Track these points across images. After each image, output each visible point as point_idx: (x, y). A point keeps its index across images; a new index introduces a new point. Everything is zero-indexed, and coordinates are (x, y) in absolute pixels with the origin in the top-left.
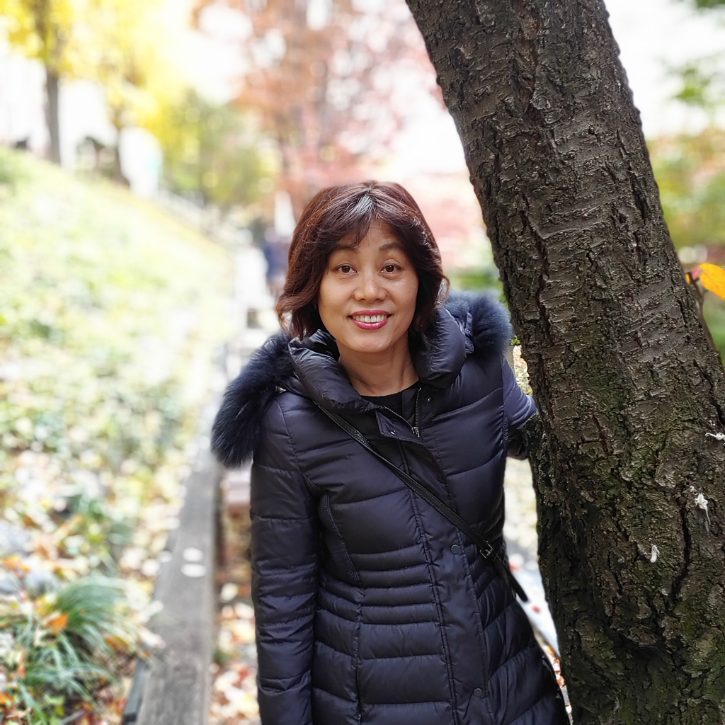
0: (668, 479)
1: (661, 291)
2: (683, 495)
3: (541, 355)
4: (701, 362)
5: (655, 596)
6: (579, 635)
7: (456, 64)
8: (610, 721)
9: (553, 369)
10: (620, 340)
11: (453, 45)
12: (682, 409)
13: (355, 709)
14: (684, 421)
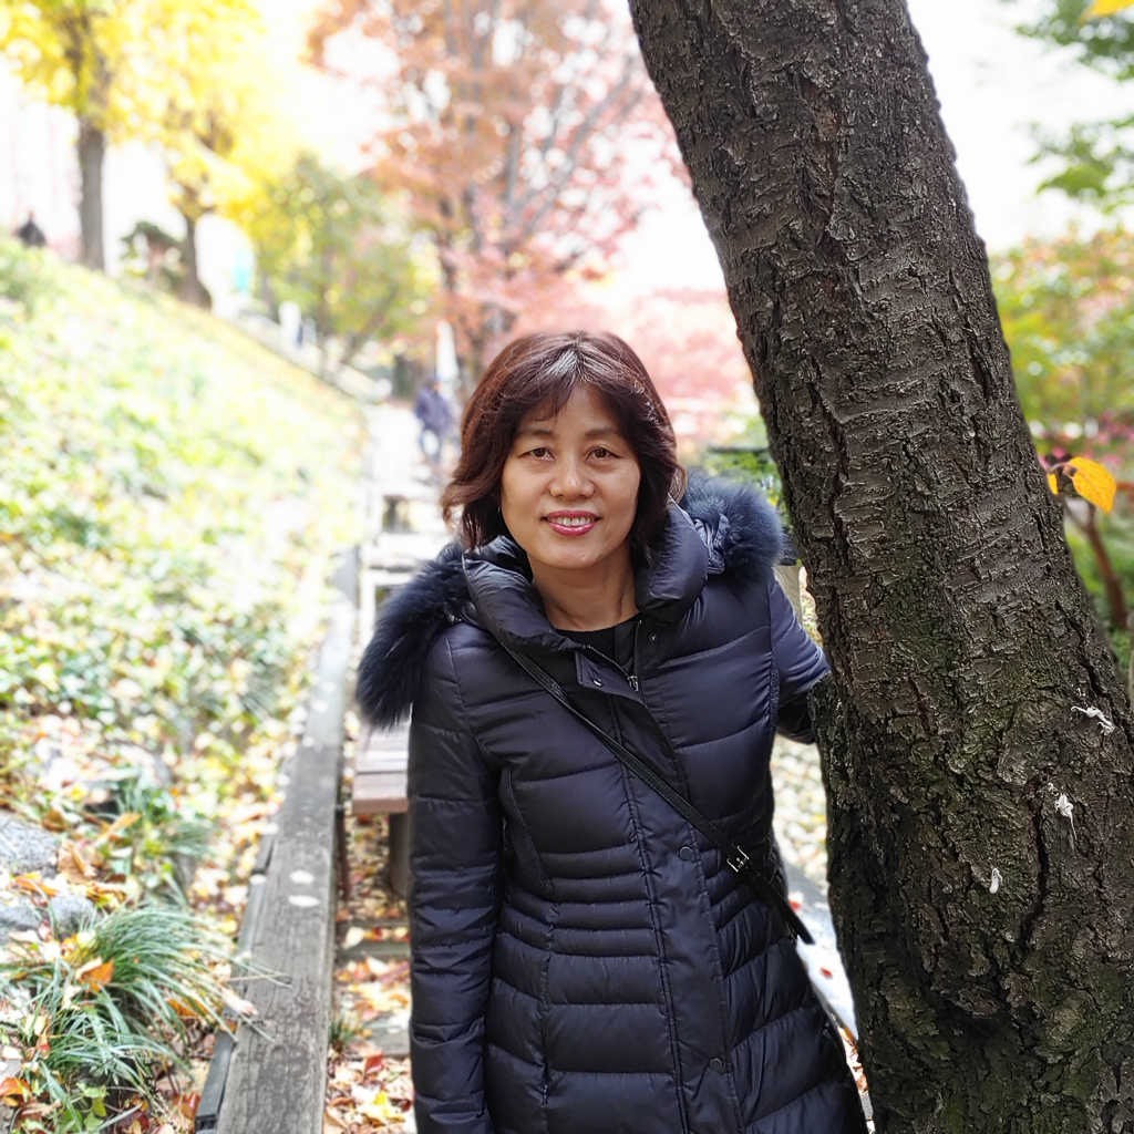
0: (1016, 772)
1: (1010, 501)
2: (1037, 796)
3: (835, 589)
4: (1066, 604)
5: (995, 942)
6: (885, 1001)
7: (722, 170)
8: (929, 1129)
9: (852, 608)
10: (949, 570)
11: (718, 144)
12: (1038, 671)
13: (540, 1077)
14: (1041, 689)
